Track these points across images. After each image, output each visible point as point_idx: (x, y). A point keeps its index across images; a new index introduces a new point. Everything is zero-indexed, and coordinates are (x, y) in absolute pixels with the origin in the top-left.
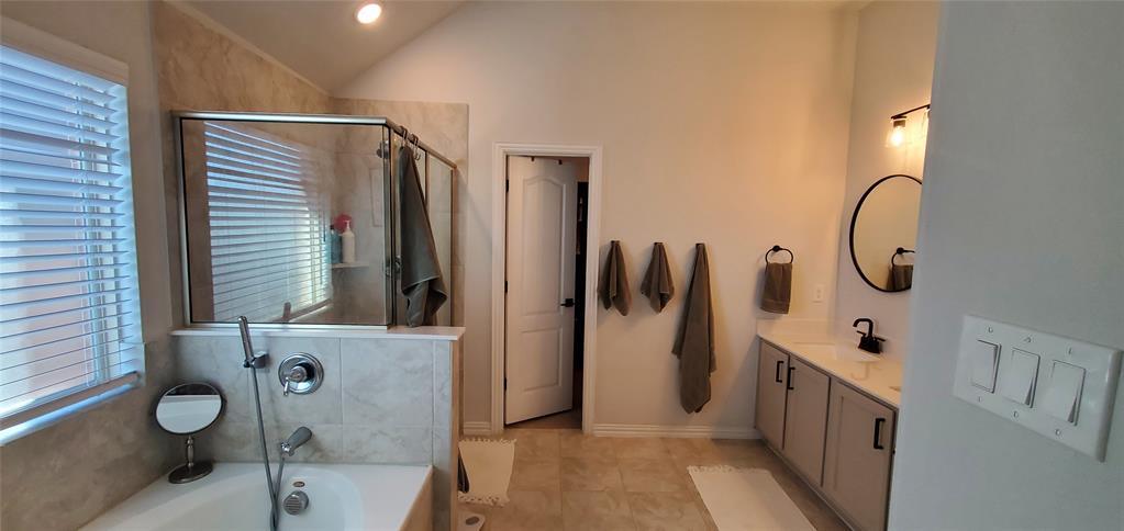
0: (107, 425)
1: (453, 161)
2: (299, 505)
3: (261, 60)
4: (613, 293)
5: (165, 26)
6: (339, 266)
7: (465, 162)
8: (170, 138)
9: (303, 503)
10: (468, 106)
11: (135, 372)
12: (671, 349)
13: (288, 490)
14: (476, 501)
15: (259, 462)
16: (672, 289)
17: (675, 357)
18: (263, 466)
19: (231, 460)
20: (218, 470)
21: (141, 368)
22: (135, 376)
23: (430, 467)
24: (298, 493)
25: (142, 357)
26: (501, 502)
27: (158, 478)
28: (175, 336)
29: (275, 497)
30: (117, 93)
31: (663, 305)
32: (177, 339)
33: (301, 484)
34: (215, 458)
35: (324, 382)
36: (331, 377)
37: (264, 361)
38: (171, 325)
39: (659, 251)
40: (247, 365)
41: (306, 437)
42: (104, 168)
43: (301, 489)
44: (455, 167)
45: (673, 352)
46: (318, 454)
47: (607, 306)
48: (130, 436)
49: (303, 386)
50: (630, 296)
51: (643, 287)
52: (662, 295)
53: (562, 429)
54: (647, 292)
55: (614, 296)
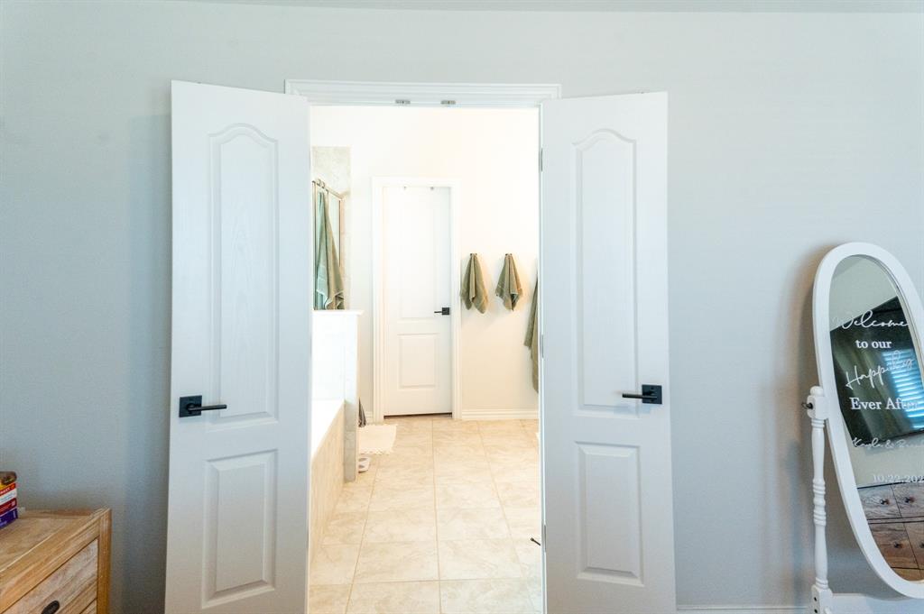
1: (340, 192)
4: (472, 295)
12: (523, 341)
16: (520, 291)
17: (527, 348)
23: (343, 401)
31: (514, 304)
39: (509, 260)
44: (342, 198)
45: (525, 344)
47: (469, 307)
50: (486, 298)
51: (497, 290)
52: (512, 296)
53: (435, 418)
54: (501, 294)
55: (473, 299)
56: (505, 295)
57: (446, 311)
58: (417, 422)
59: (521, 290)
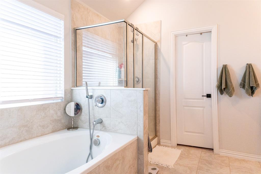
0: (54, 109)
1: (156, 41)
2: (97, 143)
3: (98, 15)
4: (223, 86)
5: (73, 5)
6: (120, 79)
7: (160, 41)
8: (73, 35)
9: (98, 142)
10: (161, 21)
11: (62, 97)
13: (95, 138)
14: (160, 165)
15: (88, 129)
18: (89, 130)
19: (82, 128)
20: (79, 129)
21: (63, 96)
22: (62, 98)
23: (136, 136)
24: (97, 139)
25: (64, 93)
26: (170, 167)
27: (65, 129)
28: (72, 89)
29: (91, 139)
30: (62, 22)
32: (72, 90)
33: (98, 136)
34: (79, 126)
35: (106, 104)
36: (108, 103)
37: (91, 97)
38: (71, 86)
39: (249, 67)
40: (87, 97)
41: (101, 122)
42: (59, 42)
43: (98, 138)
44: (156, 43)
46: (104, 128)
47: (222, 93)
48: (59, 114)
49: (100, 105)
50: (233, 88)
51: (241, 85)
52: (252, 88)
53: (203, 150)
54: (244, 87)
55: (224, 89)
56: (246, 87)
57: (209, 96)
58: (193, 151)
59: (258, 84)
